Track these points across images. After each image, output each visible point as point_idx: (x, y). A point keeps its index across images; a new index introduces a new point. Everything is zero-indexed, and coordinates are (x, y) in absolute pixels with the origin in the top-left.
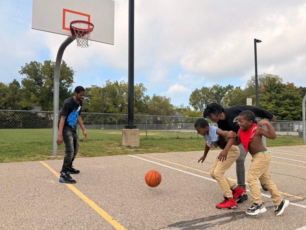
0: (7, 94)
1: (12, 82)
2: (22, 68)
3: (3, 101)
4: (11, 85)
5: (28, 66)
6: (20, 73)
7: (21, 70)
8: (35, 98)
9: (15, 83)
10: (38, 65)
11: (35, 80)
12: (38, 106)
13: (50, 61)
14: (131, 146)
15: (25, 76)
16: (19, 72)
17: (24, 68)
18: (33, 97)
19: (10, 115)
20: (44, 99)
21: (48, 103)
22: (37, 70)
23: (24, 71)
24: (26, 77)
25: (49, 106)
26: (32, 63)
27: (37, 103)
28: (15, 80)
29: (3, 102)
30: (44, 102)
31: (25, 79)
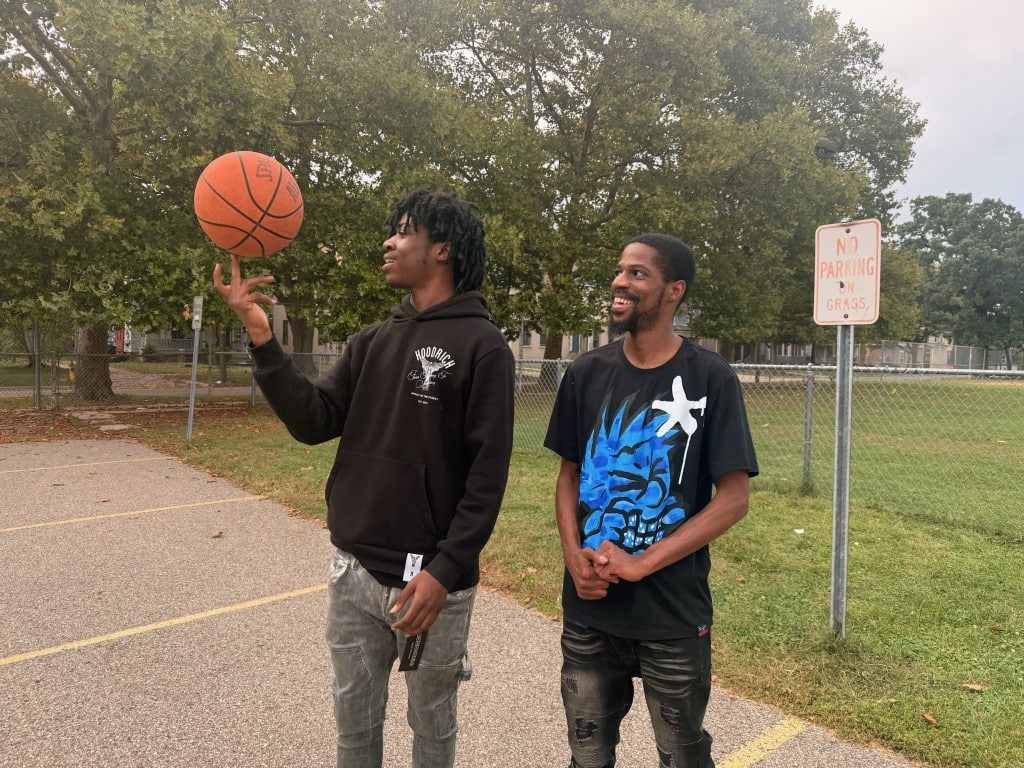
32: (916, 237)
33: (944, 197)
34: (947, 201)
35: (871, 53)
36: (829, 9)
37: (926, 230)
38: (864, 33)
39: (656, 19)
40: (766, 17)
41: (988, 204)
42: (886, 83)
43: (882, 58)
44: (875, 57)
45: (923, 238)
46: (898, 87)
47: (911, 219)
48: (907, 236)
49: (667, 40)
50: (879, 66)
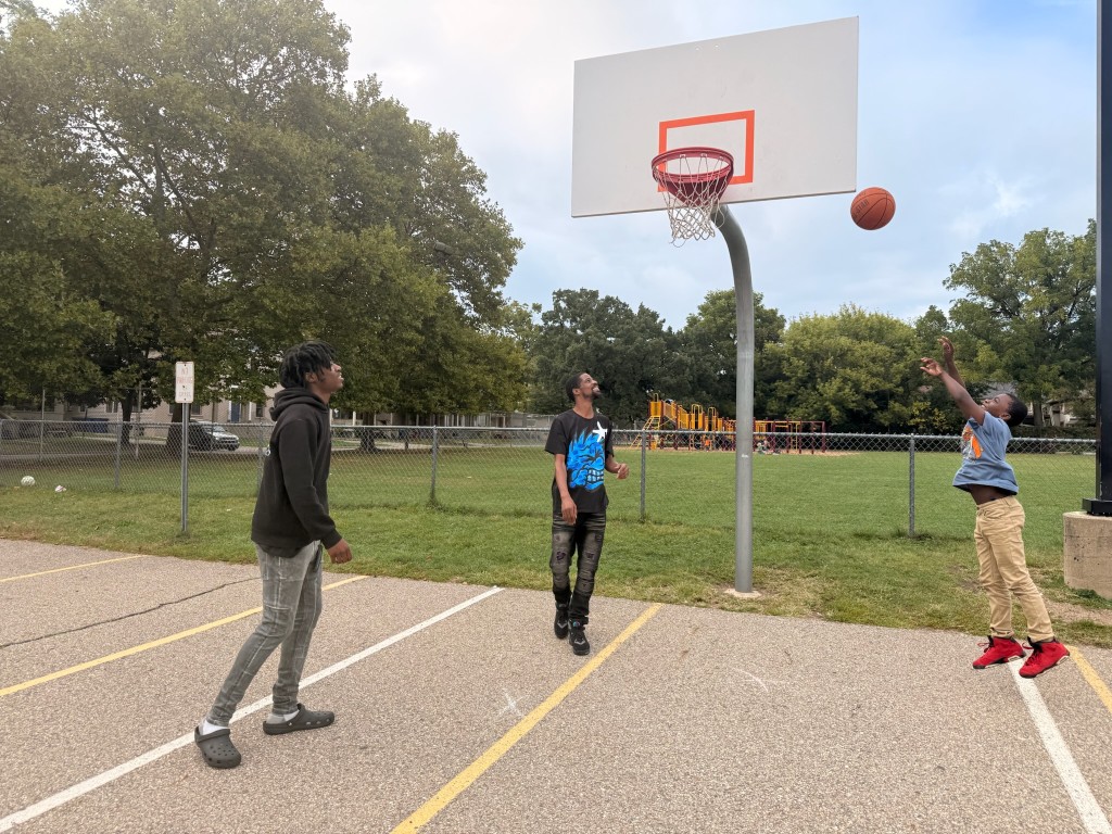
0: (909, 351)
1: (924, 315)
2: (952, 270)
3: (900, 372)
4: (922, 323)
5: (971, 259)
6: (948, 285)
7: (950, 275)
8: (991, 356)
9: (934, 315)
10: (1004, 250)
11: (994, 299)
12: (1000, 381)
13: (1046, 231)
14: (1099, 593)
15: (962, 292)
16: (944, 283)
17: (958, 269)
18: (984, 354)
19: (917, 413)
20: (1025, 358)
21: (1036, 371)
22: (1002, 269)
23: (959, 278)
24: (963, 296)
25: (1039, 381)
26: (984, 250)
27: (999, 372)
28: (932, 308)
29: (898, 376)
30: (1024, 367)
31: (960, 301)
32: (557, 325)
33: (579, 291)
34: (580, 295)
35: (480, 179)
36: (449, 131)
37: (564, 318)
38: (470, 161)
39: (265, 141)
40: (379, 140)
41: (609, 301)
42: (489, 204)
43: (486, 184)
44: (481, 181)
45: (562, 325)
46: (499, 208)
47: (552, 308)
48: (550, 323)
49: (275, 159)
50: (484, 189)
